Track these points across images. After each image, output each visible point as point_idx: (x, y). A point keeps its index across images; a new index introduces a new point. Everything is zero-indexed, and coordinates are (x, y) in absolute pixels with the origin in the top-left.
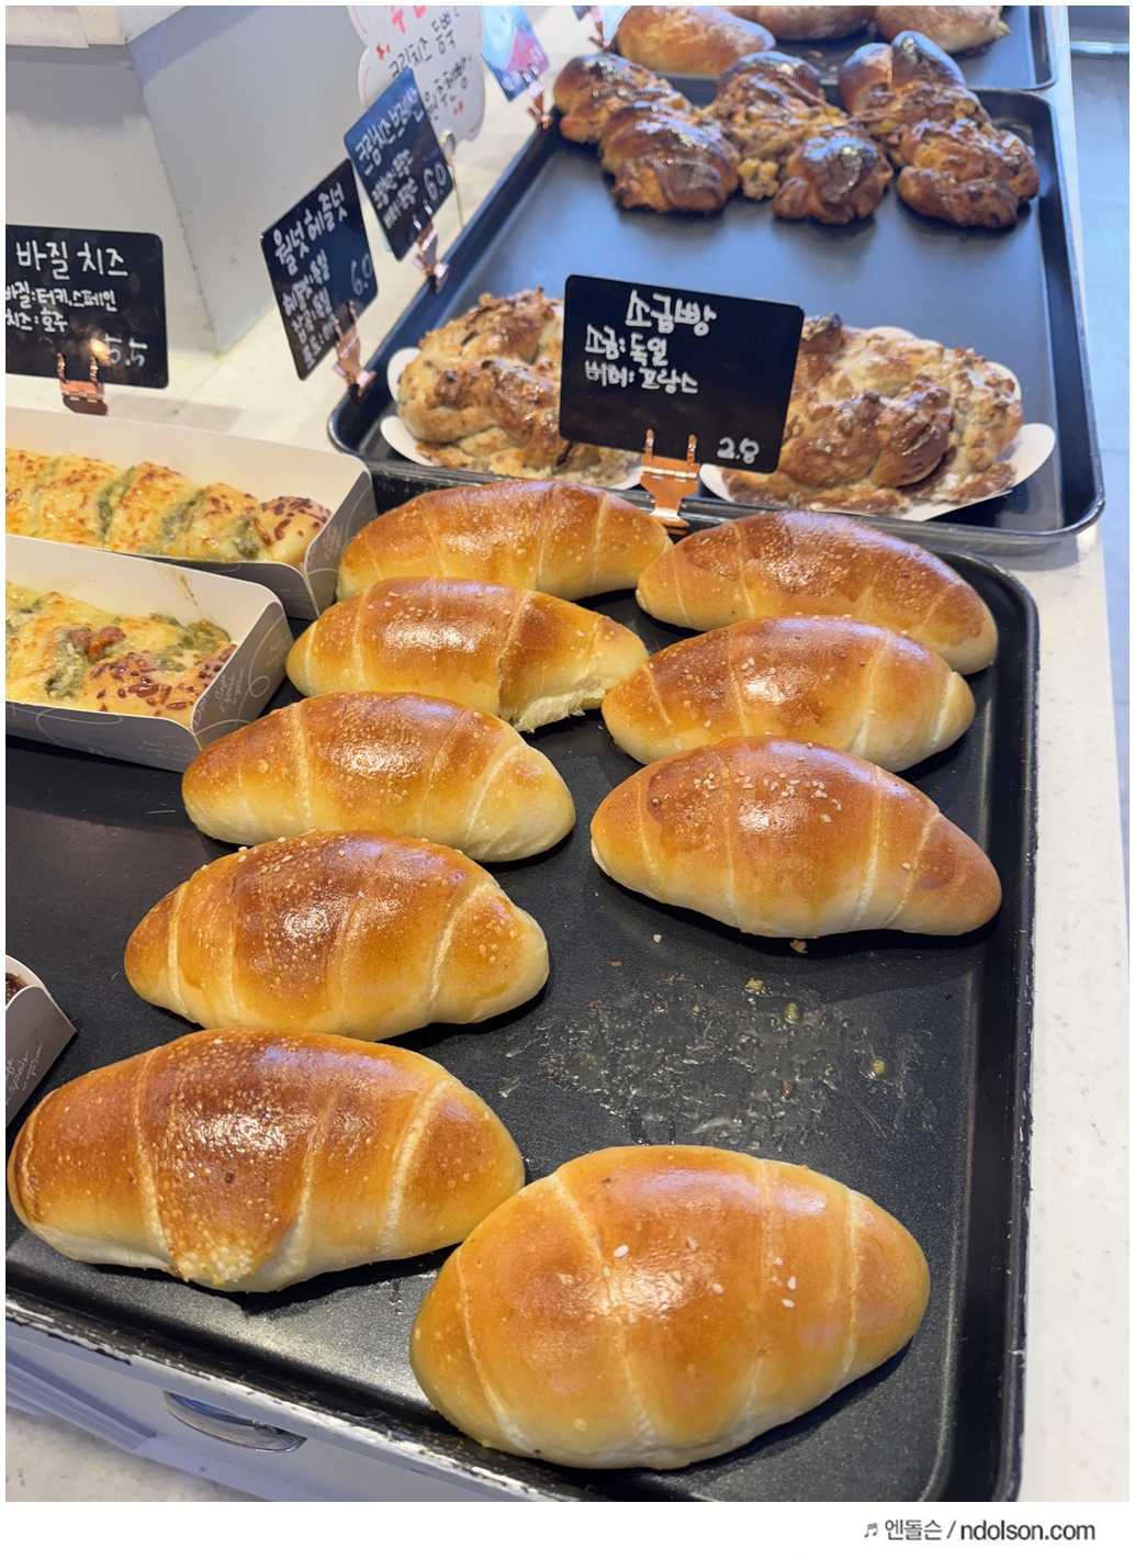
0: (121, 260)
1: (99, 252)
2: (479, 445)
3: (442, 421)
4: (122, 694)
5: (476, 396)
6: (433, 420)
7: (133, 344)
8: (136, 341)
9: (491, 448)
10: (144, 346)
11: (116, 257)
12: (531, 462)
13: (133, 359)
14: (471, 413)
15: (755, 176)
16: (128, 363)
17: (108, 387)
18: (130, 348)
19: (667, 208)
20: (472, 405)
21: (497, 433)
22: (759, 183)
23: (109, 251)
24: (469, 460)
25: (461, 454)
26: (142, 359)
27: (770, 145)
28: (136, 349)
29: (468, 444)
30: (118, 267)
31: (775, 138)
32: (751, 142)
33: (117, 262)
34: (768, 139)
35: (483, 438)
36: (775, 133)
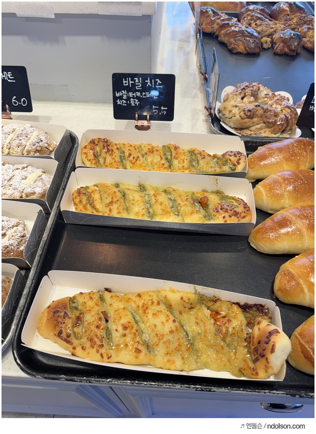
0: (161, 83)
1: (153, 80)
2: (256, 128)
3: (246, 123)
4: (230, 217)
5: (257, 115)
6: (244, 123)
7: (162, 108)
8: (163, 107)
9: (261, 129)
10: (166, 109)
11: (159, 81)
12: (274, 132)
13: (162, 112)
14: (255, 120)
15: (266, 42)
16: (160, 114)
17: (152, 122)
18: (161, 109)
19: (246, 53)
20: (256, 117)
21: (262, 125)
22: (268, 44)
23: (156, 80)
24: (252, 133)
25: (249, 131)
26: (165, 112)
27: (267, 33)
28: (163, 110)
29: (252, 128)
30: (159, 84)
31: (268, 31)
32: (261, 32)
33: (159, 83)
34: (266, 31)
35: (258, 126)
36: (268, 30)
